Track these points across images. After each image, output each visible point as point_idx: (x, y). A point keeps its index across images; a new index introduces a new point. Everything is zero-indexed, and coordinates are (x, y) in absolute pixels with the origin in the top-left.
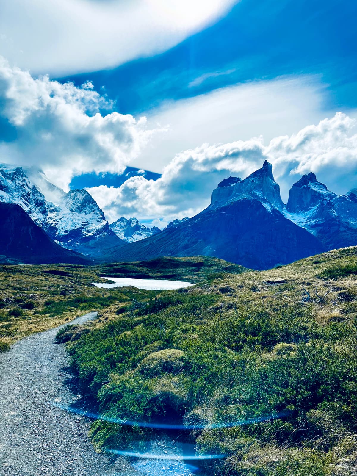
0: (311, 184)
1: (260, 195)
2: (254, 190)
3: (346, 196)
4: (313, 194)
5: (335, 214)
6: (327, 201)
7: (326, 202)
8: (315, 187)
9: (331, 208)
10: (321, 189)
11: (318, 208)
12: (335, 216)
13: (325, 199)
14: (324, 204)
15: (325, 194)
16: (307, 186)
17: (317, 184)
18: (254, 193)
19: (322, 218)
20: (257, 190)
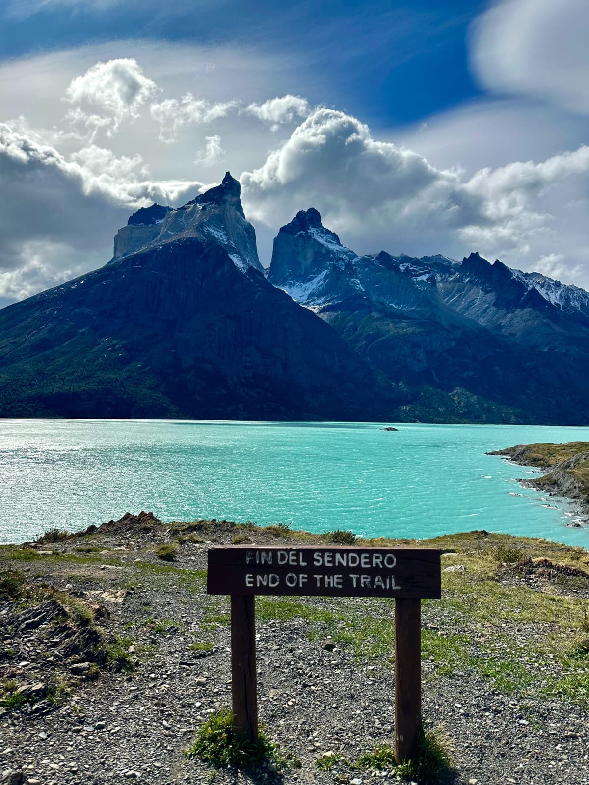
0: (312, 230)
1: (221, 236)
2: (209, 226)
3: (372, 258)
4: (316, 250)
5: (360, 286)
6: (344, 262)
7: (343, 264)
8: (320, 236)
9: (352, 275)
10: (330, 242)
11: (327, 276)
12: (360, 290)
13: (342, 259)
14: (339, 268)
15: (337, 251)
16: (307, 233)
17: (322, 232)
18: (208, 230)
19: (337, 294)
20: (214, 226)
